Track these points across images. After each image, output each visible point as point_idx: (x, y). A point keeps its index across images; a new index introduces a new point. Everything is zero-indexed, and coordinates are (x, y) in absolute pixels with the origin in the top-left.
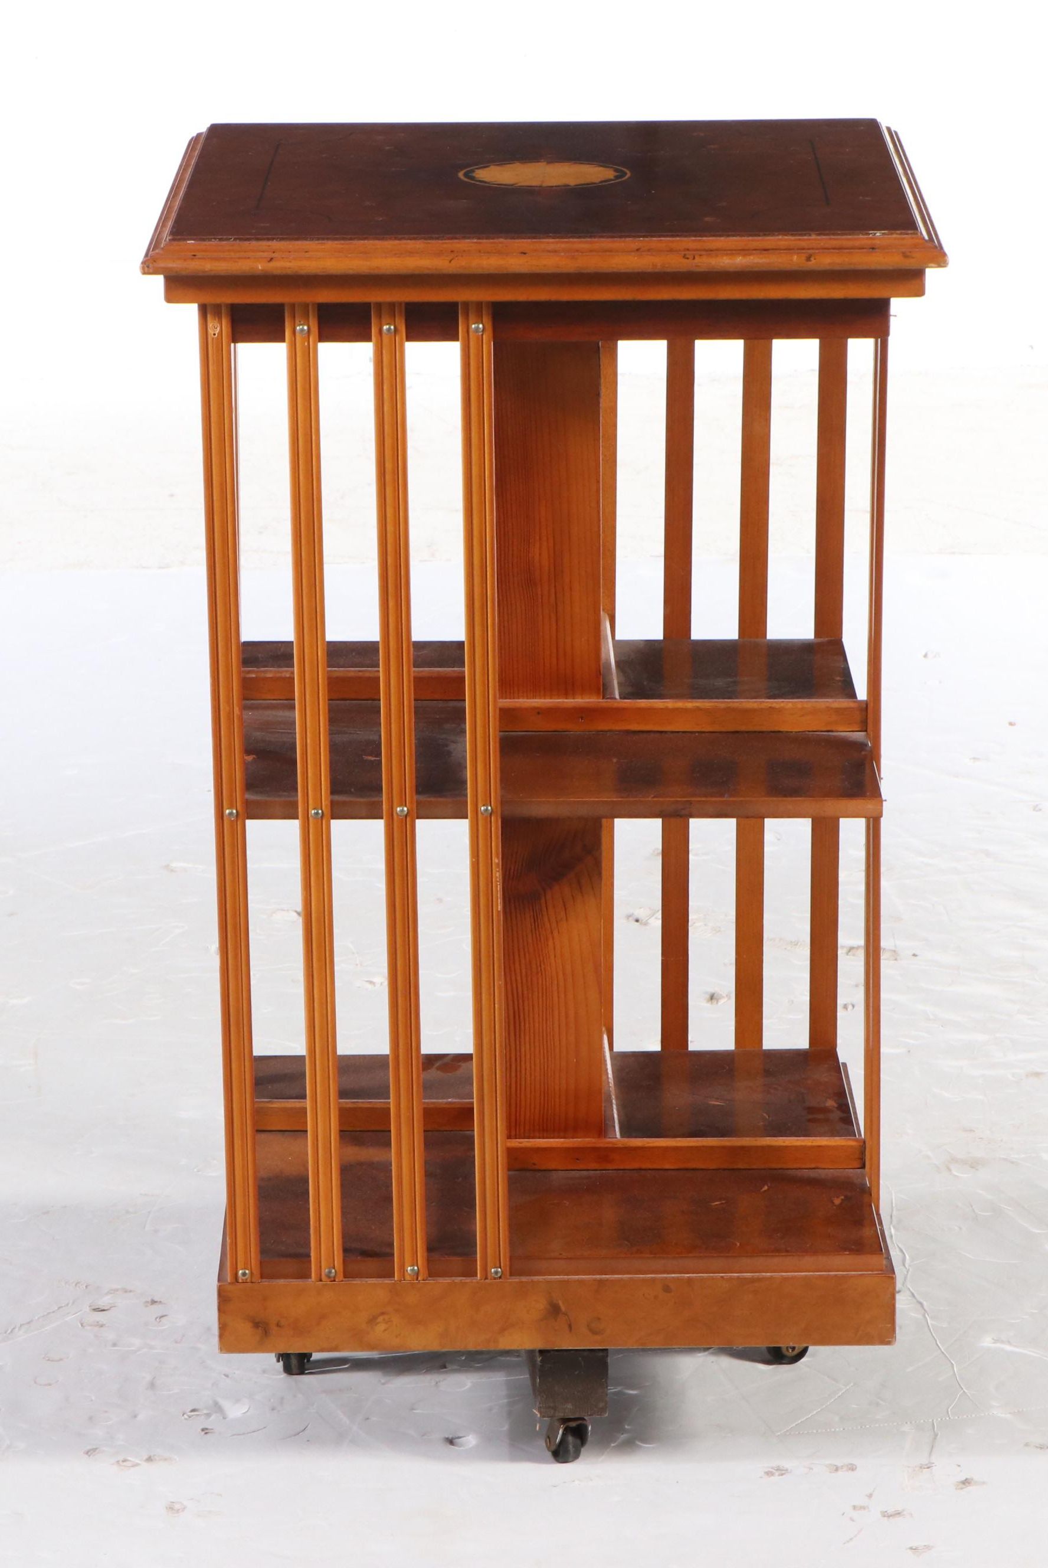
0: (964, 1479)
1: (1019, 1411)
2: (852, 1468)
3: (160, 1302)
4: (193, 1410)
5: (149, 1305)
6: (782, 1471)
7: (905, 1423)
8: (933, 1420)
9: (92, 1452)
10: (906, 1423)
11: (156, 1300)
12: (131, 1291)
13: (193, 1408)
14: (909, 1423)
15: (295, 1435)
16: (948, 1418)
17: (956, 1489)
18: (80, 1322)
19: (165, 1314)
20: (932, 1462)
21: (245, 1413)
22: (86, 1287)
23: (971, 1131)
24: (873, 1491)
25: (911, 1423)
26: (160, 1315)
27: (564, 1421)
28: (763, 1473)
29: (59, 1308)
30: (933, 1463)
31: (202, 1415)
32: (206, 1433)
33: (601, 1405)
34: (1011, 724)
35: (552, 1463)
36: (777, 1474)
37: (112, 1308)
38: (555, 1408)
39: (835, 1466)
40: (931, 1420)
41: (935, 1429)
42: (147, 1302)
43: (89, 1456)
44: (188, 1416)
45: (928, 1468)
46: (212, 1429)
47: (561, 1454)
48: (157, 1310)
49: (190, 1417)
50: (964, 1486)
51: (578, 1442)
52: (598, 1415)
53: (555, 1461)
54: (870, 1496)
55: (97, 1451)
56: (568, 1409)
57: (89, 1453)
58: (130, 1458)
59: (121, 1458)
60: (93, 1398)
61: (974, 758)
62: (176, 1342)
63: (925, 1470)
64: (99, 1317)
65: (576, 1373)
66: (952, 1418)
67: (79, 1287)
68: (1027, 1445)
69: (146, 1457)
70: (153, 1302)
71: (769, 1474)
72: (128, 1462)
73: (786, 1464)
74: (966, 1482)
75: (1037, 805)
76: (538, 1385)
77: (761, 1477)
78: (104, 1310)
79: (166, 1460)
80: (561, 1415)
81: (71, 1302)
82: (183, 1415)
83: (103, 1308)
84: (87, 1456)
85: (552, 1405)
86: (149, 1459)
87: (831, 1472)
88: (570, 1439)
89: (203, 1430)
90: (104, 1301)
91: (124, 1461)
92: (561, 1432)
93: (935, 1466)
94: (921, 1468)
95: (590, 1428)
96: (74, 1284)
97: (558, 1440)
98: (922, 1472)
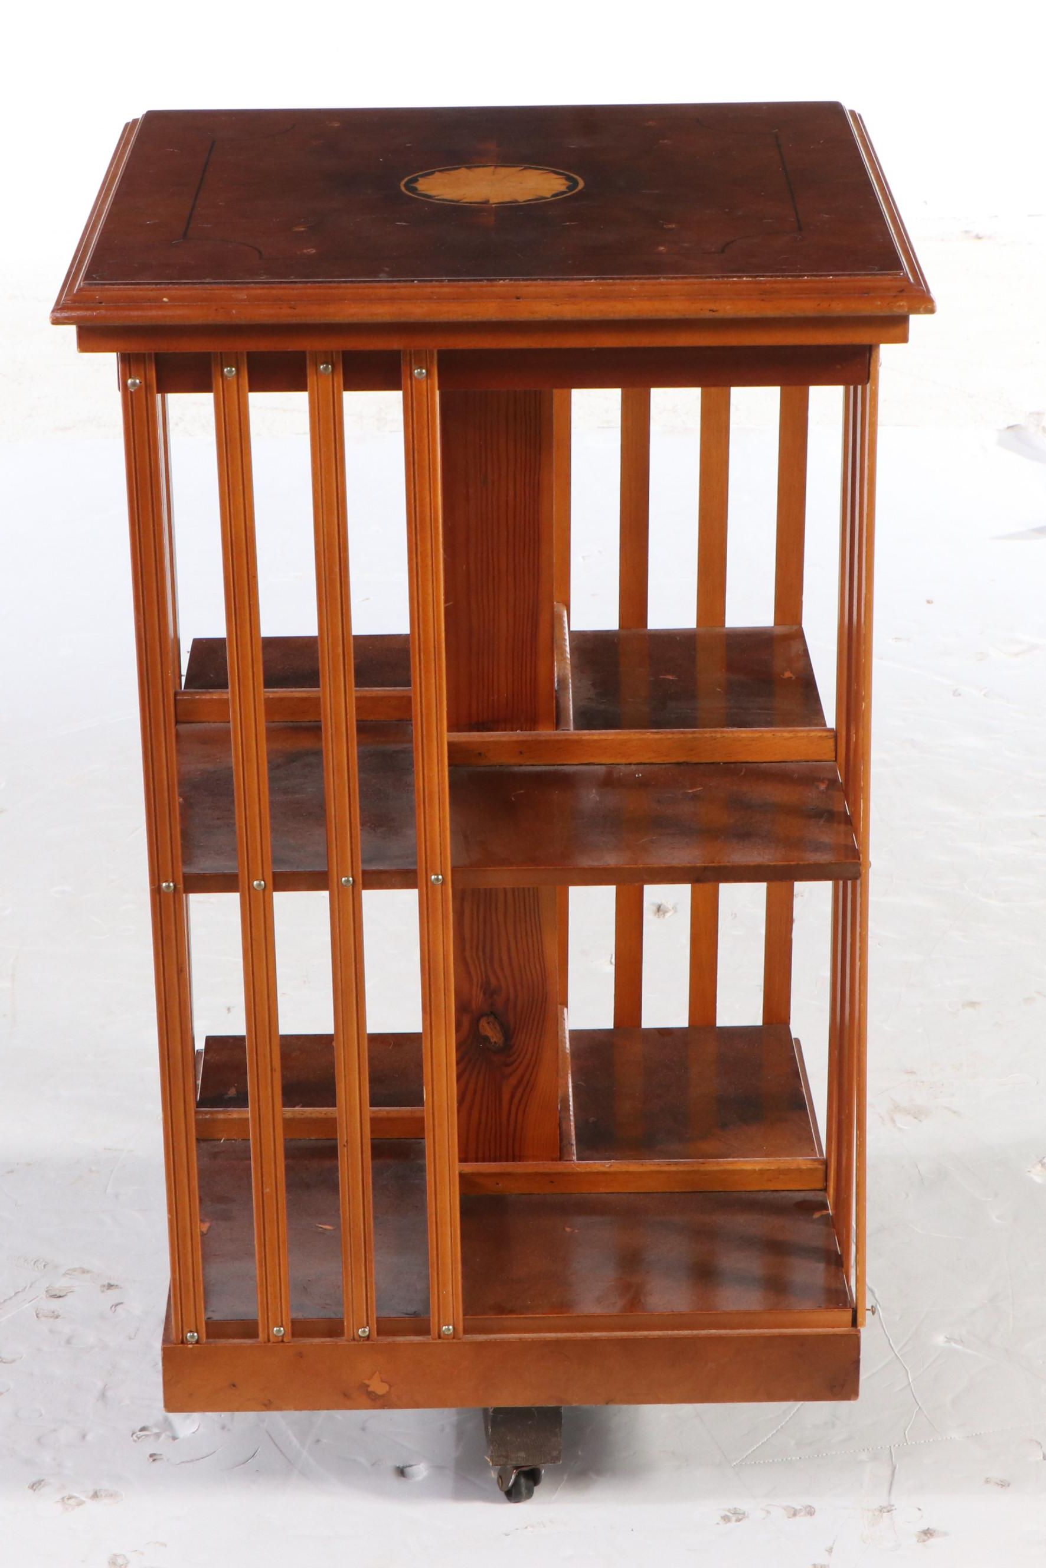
0: (926, 1528)
1: (976, 1434)
2: (811, 1512)
3: (117, 1286)
4: (143, 1429)
5: (105, 1290)
6: (739, 1516)
7: (862, 1450)
8: (890, 1447)
9: (37, 1485)
10: (864, 1450)
11: (112, 1284)
12: (88, 1272)
13: (143, 1425)
14: (866, 1450)
15: (243, 1463)
16: (905, 1444)
17: (918, 1541)
18: (36, 1312)
19: (120, 1301)
20: (892, 1504)
21: (194, 1433)
22: (44, 1266)
23: (912, 1073)
24: (834, 1544)
25: (868, 1449)
26: (117, 1302)
27: (516, 1468)
28: (720, 1518)
29: (16, 1293)
30: (893, 1506)
31: (151, 1435)
32: (154, 1460)
33: (555, 1453)
34: (929, 602)
35: (504, 1502)
36: (734, 1518)
37: (68, 1294)
38: (507, 1457)
39: (794, 1508)
40: (888, 1447)
41: (893, 1459)
42: (104, 1286)
43: (35, 1490)
44: (137, 1437)
45: (888, 1512)
46: (161, 1455)
47: (513, 1494)
48: (113, 1296)
49: (139, 1438)
50: (926, 1538)
51: (531, 1483)
52: (551, 1463)
53: (507, 1501)
54: (830, 1551)
55: (43, 1483)
56: (521, 1457)
57: (34, 1487)
58: (75, 1494)
59: (66, 1494)
60: (43, 1412)
61: (896, 638)
62: (130, 1338)
63: (885, 1515)
64: (55, 1305)
65: (530, 1423)
66: (909, 1443)
67: (37, 1267)
68: (987, 1481)
69: (91, 1493)
70: (110, 1286)
71: (726, 1519)
72: (73, 1500)
73: (743, 1505)
74: (928, 1533)
75: (956, 690)
76: (490, 1433)
77: (718, 1524)
78: (60, 1297)
79: (111, 1496)
80: (514, 1463)
81: (29, 1286)
82: (132, 1436)
83: (59, 1294)
84: (31, 1491)
85: (504, 1454)
86: (95, 1495)
87: (789, 1518)
88: (523, 1481)
89: (151, 1456)
90: (61, 1283)
91: (70, 1498)
92: (513, 1477)
93: (896, 1509)
94: (881, 1511)
95: (543, 1472)
96: (33, 1263)
97: (510, 1484)
98: (882, 1516)
